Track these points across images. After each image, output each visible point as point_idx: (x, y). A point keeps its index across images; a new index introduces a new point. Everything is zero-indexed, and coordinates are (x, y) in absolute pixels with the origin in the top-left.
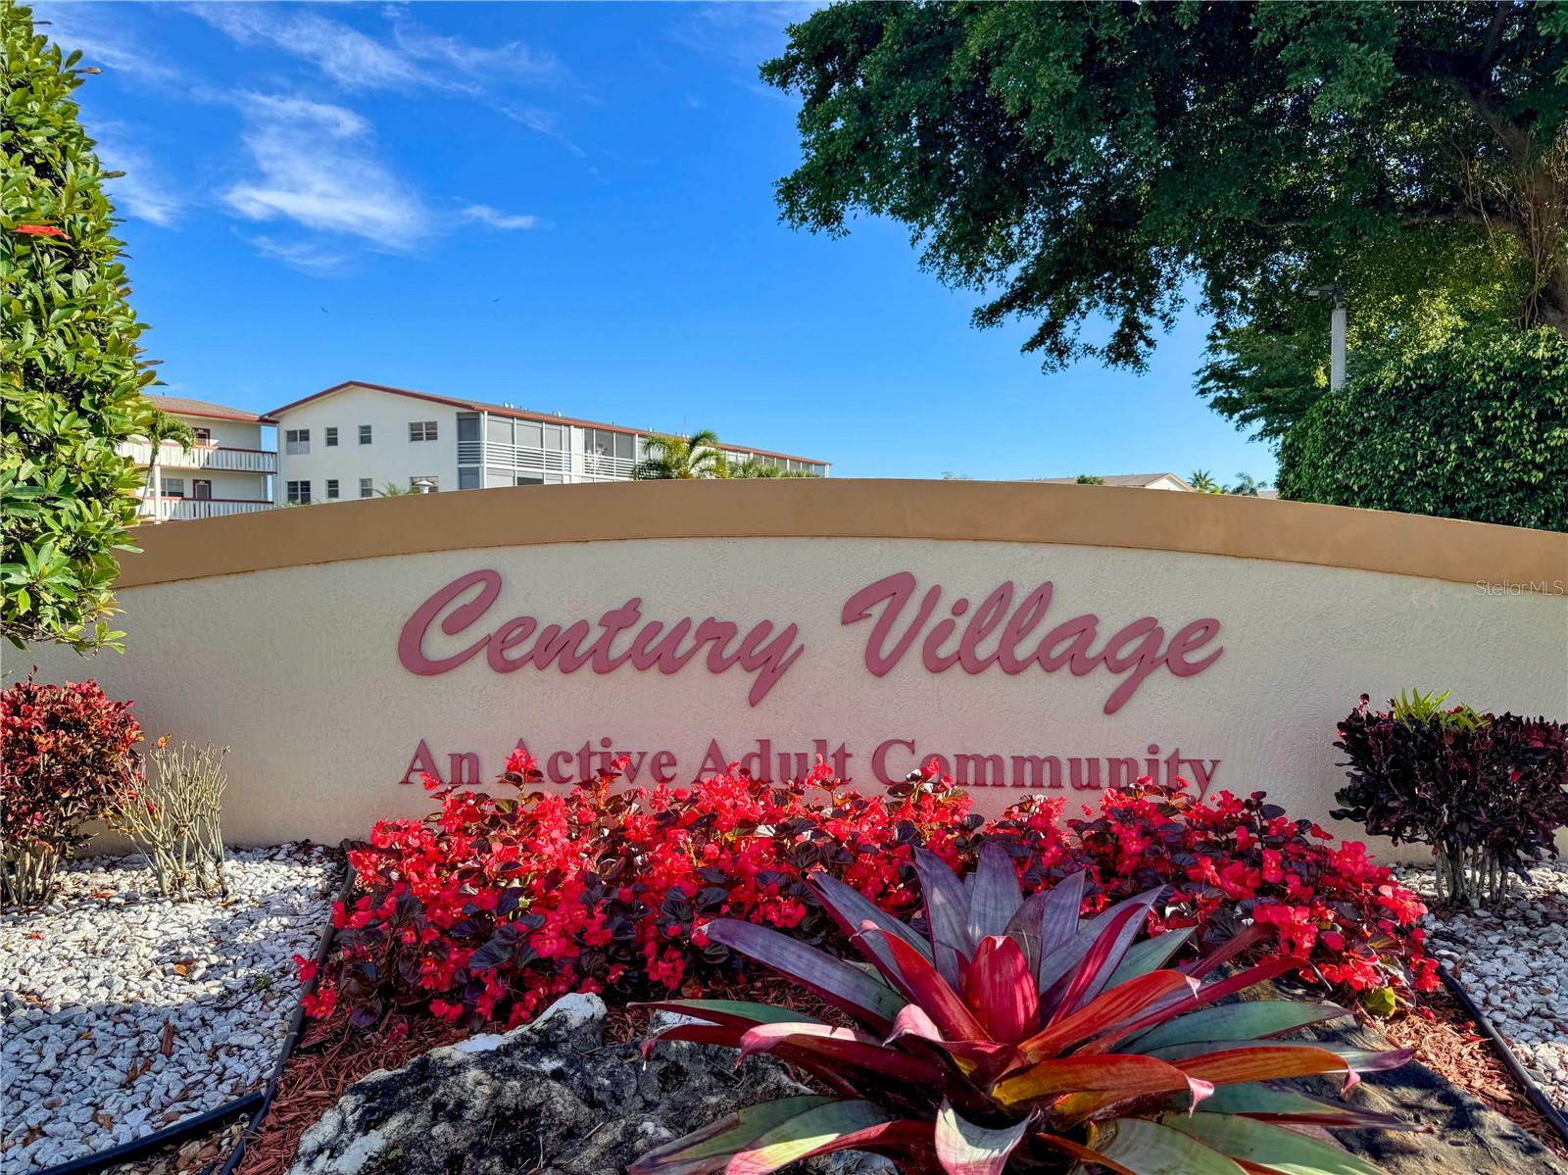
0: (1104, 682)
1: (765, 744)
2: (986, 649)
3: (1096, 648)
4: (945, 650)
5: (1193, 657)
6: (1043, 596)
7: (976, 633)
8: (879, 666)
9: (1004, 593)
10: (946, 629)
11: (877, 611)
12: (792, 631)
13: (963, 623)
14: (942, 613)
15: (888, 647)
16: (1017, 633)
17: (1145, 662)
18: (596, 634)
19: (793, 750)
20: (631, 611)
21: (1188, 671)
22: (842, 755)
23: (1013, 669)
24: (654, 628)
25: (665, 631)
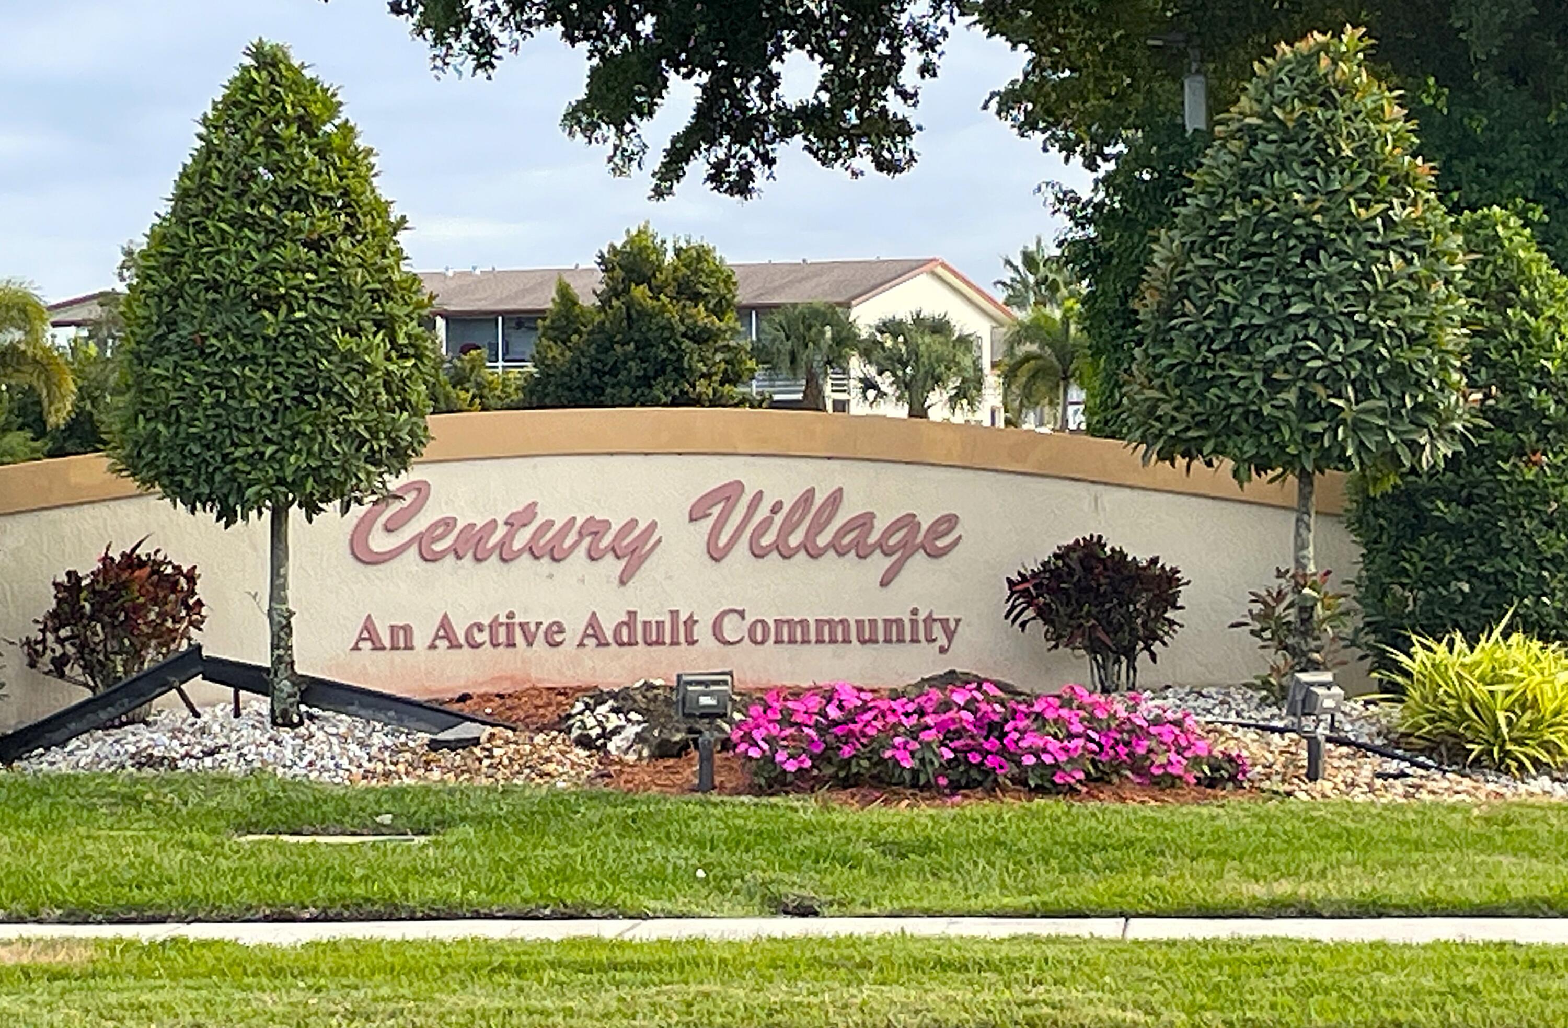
0: (880, 563)
1: (632, 614)
2: (795, 540)
3: (873, 539)
4: (766, 541)
5: (940, 543)
6: (836, 499)
7: (788, 528)
8: (716, 555)
9: (808, 497)
10: (767, 523)
11: (716, 511)
12: (653, 525)
13: (779, 519)
14: (763, 511)
15: (723, 540)
16: (817, 527)
17: (907, 549)
18: (501, 531)
19: (654, 619)
20: (531, 510)
21: (935, 554)
22: (691, 622)
23: (815, 554)
24: (550, 524)
25: (556, 527)
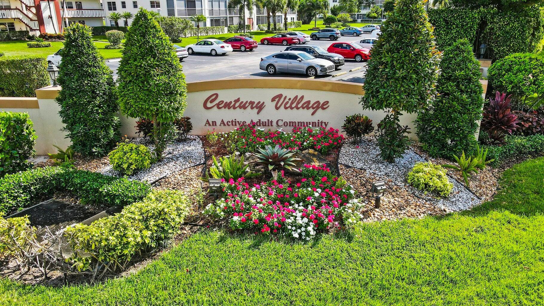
0: (311, 110)
1: (260, 120)
2: (293, 106)
3: (310, 105)
4: (287, 106)
5: (325, 107)
6: (302, 97)
7: (292, 103)
8: (277, 108)
9: (297, 97)
10: (287, 103)
11: (277, 100)
12: (264, 103)
13: (290, 102)
14: (287, 100)
15: (278, 106)
16: (298, 103)
17: (318, 108)
18: (233, 103)
19: (264, 121)
20: (238, 100)
21: (324, 109)
22: (272, 122)
23: (298, 108)
24: (242, 102)
25: (244, 103)
